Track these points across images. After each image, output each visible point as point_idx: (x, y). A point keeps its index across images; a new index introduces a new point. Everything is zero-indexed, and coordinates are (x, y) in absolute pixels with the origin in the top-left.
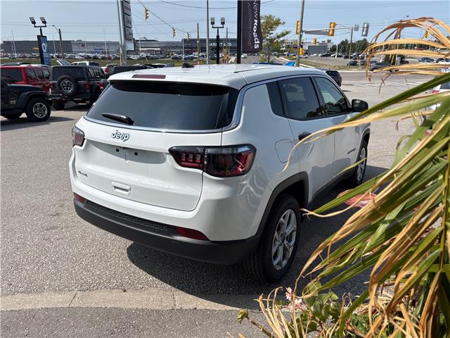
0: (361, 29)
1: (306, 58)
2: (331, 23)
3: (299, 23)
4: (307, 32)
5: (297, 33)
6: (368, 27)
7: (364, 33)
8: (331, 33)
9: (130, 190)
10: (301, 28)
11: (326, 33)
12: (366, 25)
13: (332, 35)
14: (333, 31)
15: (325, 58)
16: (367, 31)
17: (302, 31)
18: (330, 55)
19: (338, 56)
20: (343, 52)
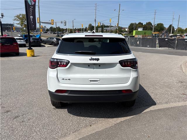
0: (63, 23)
1: (37, 33)
2: (52, 20)
3: (38, 19)
4: (42, 23)
5: (38, 23)
6: (66, 22)
7: (65, 24)
8: (52, 23)
9: (100, 80)
10: (40, 21)
11: (50, 24)
12: (65, 22)
13: (53, 24)
14: (53, 23)
15: (45, 33)
16: (66, 24)
18: (47, 32)
19: (51, 33)
20: (52, 31)
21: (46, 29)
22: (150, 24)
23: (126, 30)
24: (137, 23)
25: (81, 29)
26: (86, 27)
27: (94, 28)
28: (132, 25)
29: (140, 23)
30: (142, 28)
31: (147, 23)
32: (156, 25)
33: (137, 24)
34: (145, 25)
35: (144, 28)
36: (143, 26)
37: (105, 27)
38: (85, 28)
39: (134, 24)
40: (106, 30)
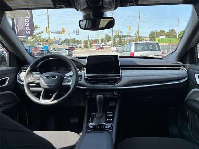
0: (76, 32)
1: (51, 46)
2: (62, 29)
3: (47, 28)
4: (52, 32)
5: (47, 33)
6: (78, 31)
8: (63, 33)
10: (49, 30)
11: (61, 33)
15: (59, 45)
16: (78, 33)
17: (49, 32)
18: (61, 44)
19: (65, 45)
20: (67, 43)
21: (61, 41)
22: (173, 31)
23: (146, 39)
24: (159, 31)
25: (97, 40)
26: (103, 38)
27: (111, 39)
28: (152, 33)
29: (162, 31)
30: (164, 36)
31: (170, 31)
32: (180, 33)
33: (158, 33)
34: (167, 32)
35: (166, 36)
36: (166, 34)
37: (123, 36)
38: (101, 39)
39: (155, 32)
40: (124, 40)
